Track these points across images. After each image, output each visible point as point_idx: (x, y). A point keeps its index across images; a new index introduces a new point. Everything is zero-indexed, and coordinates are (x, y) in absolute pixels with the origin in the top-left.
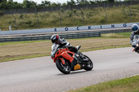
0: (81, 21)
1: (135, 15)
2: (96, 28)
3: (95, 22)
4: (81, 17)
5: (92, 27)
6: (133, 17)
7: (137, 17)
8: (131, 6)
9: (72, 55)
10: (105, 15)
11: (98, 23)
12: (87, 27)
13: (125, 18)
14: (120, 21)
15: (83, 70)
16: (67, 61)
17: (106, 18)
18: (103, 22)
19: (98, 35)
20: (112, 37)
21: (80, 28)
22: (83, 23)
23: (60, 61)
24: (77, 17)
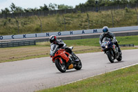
0: (15, 29)
1: (69, 23)
2: (31, 36)
3: (30, 30)
4: (15, 26)
5: (27, 35)
6: (67, 25)
7: (71, 26)
8: (65, 15)
9: (68, 55)
10: (39, 24)
11: (33, 32)
12: (22, 35)
13: (60, 26)
14: (54, 29)
15: (74, 69)
16: (64, 60)
17: (41, 26)
18: (38, 30)
19: (33, 43)
20: (47, 45)
21: (15, 36)
22: (18, 31)
23: (59, 60)
24: (11, 26)
